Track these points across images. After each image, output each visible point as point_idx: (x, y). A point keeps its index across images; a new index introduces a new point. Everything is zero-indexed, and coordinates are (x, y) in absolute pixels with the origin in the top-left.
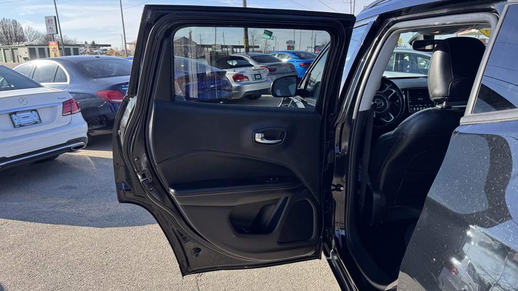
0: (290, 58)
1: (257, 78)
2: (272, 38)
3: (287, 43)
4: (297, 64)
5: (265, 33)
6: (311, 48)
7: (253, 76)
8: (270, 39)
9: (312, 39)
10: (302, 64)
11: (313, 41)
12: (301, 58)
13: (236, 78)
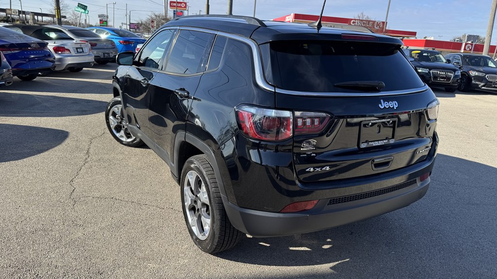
0: (109, 35)
1: (79, 51)
2: (87, 12)
3: (99, 16)
4: (117, 41)
5: (78, 6)
6: (126, 24)
7: (75, 49)
8: (84, 13)
9: (126, 15)
10: (121, 41)
11: (128, 17)
12: (120, 36)
13: (57, 49)
